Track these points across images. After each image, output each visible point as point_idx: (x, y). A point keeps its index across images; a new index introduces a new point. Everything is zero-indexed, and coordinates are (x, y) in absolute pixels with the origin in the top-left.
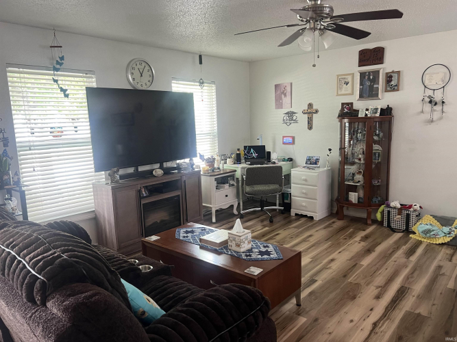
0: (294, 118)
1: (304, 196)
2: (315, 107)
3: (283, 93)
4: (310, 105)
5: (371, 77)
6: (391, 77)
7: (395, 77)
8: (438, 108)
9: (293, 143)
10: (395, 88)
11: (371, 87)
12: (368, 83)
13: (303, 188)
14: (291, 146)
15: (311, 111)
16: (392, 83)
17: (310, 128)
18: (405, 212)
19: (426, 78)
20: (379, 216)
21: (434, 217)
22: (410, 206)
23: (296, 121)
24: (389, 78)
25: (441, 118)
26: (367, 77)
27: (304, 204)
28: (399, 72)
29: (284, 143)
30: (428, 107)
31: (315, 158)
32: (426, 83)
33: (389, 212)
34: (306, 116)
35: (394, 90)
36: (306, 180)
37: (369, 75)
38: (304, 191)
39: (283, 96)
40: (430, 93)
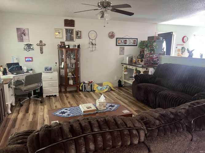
0: (32, 47)
1: (51, 86)
2: (43, 43)
3: (23, 33)
4: (41, 42)
5: (70, 32)
6: (78, 33)
7: (79, 33)
8: (94, 46)
9: (32, 61)
10: (80, 38)
11: (71, 36)
12: (69, 34)
13: (50, 82)
14: (31, 62)
15: (41, 45)
16: (79, 35)
17: (42, 53)
18: (90, 84)
19: (90, 35)
20: (81, 88)
21: (97, 84)
22: (92, 82)
23: (33, 49)
24: (77, 33)
25: (95, 50)
26: (68, 31)
27: (51, 90)
28: (81, 31)
29: (26, 61)
30: (91, 46)
31: (49, 68)
32: (90, 37)
33: (85, 85)
34: (39, 47)
35: (79, 38)
36: (51, 78)
37: (69, 31)
38: (51, 84)
39: (23, 35)
40: (91, 40)
